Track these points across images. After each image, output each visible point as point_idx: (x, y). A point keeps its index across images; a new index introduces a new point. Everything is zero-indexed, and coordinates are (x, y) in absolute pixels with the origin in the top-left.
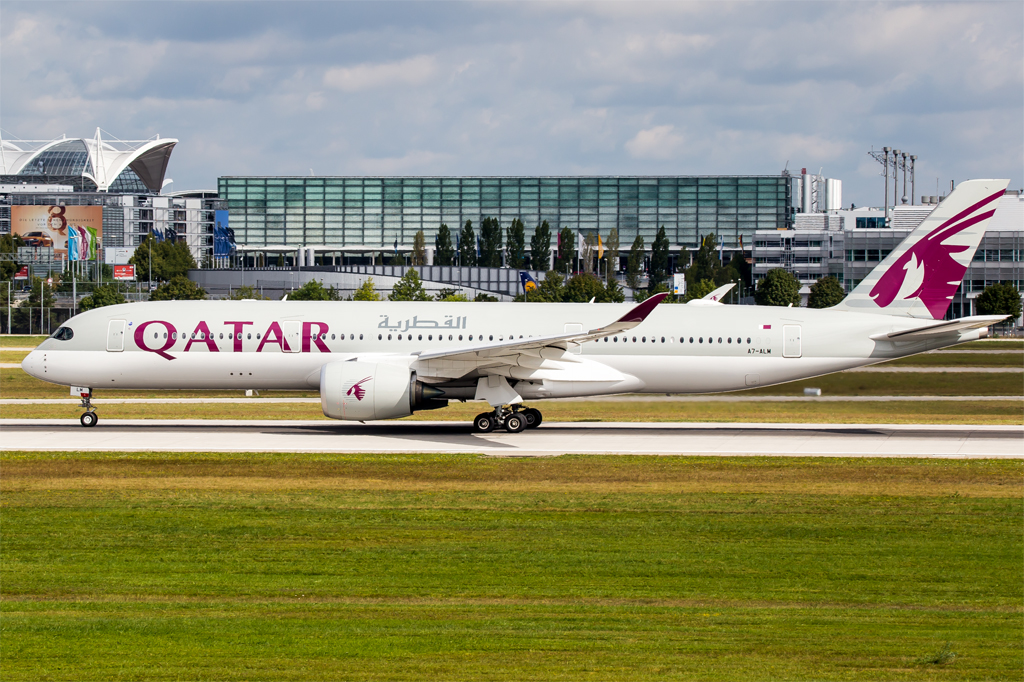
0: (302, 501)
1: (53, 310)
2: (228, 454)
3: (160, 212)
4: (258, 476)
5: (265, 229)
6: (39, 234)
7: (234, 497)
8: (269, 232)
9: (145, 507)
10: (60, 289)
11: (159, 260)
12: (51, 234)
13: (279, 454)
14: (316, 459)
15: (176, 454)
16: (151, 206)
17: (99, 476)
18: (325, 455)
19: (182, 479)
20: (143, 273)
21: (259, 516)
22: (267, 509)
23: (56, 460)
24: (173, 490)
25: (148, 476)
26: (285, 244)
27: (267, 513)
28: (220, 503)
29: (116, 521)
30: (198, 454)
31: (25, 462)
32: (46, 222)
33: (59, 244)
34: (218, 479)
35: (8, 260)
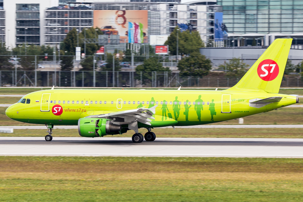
0: (282, 187)
1: (120, 73)
2: (235, 159)
3: (181, 13)
4: (254, 172)
5: (245, 23)
6: (110, 27)
7: (240, 185)
8: (247, 25)
9: (188, 190)
10: (124, 60)
11: (182, 42)
12: (117, 28)
13: (265, 159)
14: (289, 162)
15: (204, 159)
16: (176, 10)
17: (159, 171)
18: (294, 159)
19: (208, 173)
20: (173, 50)
21: (257, 196)
22: (261, 191)
23: (132, 162)
24: (203, 180)
25: (188, 172)
26: (257, 32)
27: (261, 194)
28: (232, 188)
29: (171, 198)
30: (217, 158)
31: (114, 163)
32: (114, 20)
33: (122, 33)
34: (230, 174)
35: (93, 43)
